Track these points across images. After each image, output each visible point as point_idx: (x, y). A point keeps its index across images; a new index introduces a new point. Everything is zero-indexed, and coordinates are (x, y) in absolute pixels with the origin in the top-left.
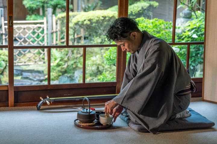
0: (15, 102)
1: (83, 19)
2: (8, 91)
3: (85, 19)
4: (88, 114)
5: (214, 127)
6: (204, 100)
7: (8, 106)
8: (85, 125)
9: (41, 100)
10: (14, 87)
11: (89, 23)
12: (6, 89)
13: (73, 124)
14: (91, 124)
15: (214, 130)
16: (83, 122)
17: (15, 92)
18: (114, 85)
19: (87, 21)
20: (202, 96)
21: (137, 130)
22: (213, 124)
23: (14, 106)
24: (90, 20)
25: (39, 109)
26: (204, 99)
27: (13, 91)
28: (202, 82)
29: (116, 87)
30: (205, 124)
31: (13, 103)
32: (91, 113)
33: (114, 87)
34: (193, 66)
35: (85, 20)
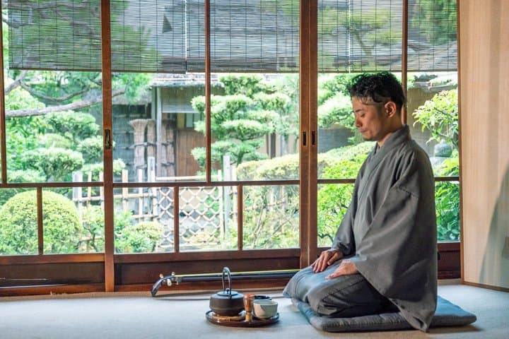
0: (115, 284)
1: (274, 168)
2: (104, 262)
3: (277, 166)
4: (227, 298)
5: (474, 324)
6: (464, 283)
7: (104, 290)
8: (223, 319)
9: (160, 278)
10: (114, 255)
11: (283, 172)
12: (100, 259)
13: (205, 318)
14: (235, 317)
15: (476, 329)
16: (222, 315)
17: (115, 265)
18: (297, 255)
19: (280, 169)
20: (460, 277)
21: (321, 328)
22: (473, 318)
23: (115, 291)
24: (284, 168)
25: (154, 295)
26: (465, 280)
27: (113, 262)
28: (459, 251)
29: (299, 257)
30: (457, 318)
31: (113, 286)
32: (233, 297)
33: (296, 257)
34: (454, 235)
35: (277, 169)
